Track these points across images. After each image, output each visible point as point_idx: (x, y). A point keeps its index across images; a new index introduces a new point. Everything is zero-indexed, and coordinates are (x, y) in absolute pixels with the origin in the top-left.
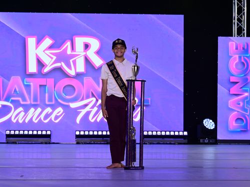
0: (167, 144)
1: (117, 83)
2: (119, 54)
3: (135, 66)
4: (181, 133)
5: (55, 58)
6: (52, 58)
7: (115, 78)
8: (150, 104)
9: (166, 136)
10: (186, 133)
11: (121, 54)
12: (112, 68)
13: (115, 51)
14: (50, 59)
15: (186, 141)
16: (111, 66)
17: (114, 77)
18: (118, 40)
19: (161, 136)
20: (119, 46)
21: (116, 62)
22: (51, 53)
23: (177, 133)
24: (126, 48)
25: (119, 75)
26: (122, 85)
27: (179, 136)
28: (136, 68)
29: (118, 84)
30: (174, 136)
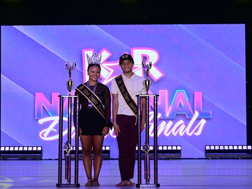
0: (230, 158)
1: (125, 98)
2: (127, 70)
3: (146, 81)
4: (245, 148)
5: (112, 71)
6: (109, 71)
7: (122, 94)
8: (211, 117)
9: (229, 151)
10: (249, 147)
11: (129, 70)
12: (120, 82)
13: (123, 67)
14: (108, 72)
15: (249, 156)
16: (119, 81)
17: (121, 92)
18: (125, 55)
19: (224, 151)
20: (126, 61)
21: (124, 77)
22: (108, 66)
23: (240, 148)
24: (133, 62)
25: (126, 91)
26: (129, 100)
27: (243, 151)
28: (147, 82)
29: (125, 100)
30: (238, 151)
